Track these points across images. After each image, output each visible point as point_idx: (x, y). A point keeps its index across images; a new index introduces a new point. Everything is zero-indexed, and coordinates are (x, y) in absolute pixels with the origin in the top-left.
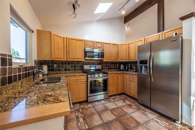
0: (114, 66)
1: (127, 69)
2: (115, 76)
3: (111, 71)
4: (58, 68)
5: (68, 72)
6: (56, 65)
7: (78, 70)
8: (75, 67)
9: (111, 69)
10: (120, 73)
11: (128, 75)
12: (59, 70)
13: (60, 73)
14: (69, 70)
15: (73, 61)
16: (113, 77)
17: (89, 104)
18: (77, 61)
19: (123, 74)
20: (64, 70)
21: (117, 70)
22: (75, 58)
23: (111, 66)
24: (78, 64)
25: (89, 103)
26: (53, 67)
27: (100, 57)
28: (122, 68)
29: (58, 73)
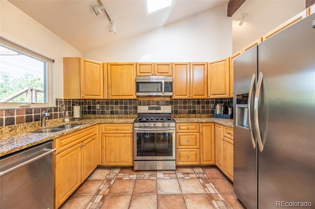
0: (203, 107)
1: (230, 113)
2: (194, 127)
3: (195, 117)
4: (101, 110)
5: (115, 116)
6: (99, 105)
7: (130, 113)
8: (126, 108)
9: (194, 112)
10: (204, 121)
11: (222, 127)
12: (103, 113)
13: (104, 118)
14: (117, 113)
15: (122, 100)
16: (188, 129)
17: (134, 173)
18: (129, 100)
19: (213, 124)
20: (110, 113)
21: (210, 115)
22: (120, 95)
23: (194, 107)
24: (131, 103)
25: (136, 171)
26: (94, 108)
27: (163, 90)
28: (218, 112)
29: (102, 118)
